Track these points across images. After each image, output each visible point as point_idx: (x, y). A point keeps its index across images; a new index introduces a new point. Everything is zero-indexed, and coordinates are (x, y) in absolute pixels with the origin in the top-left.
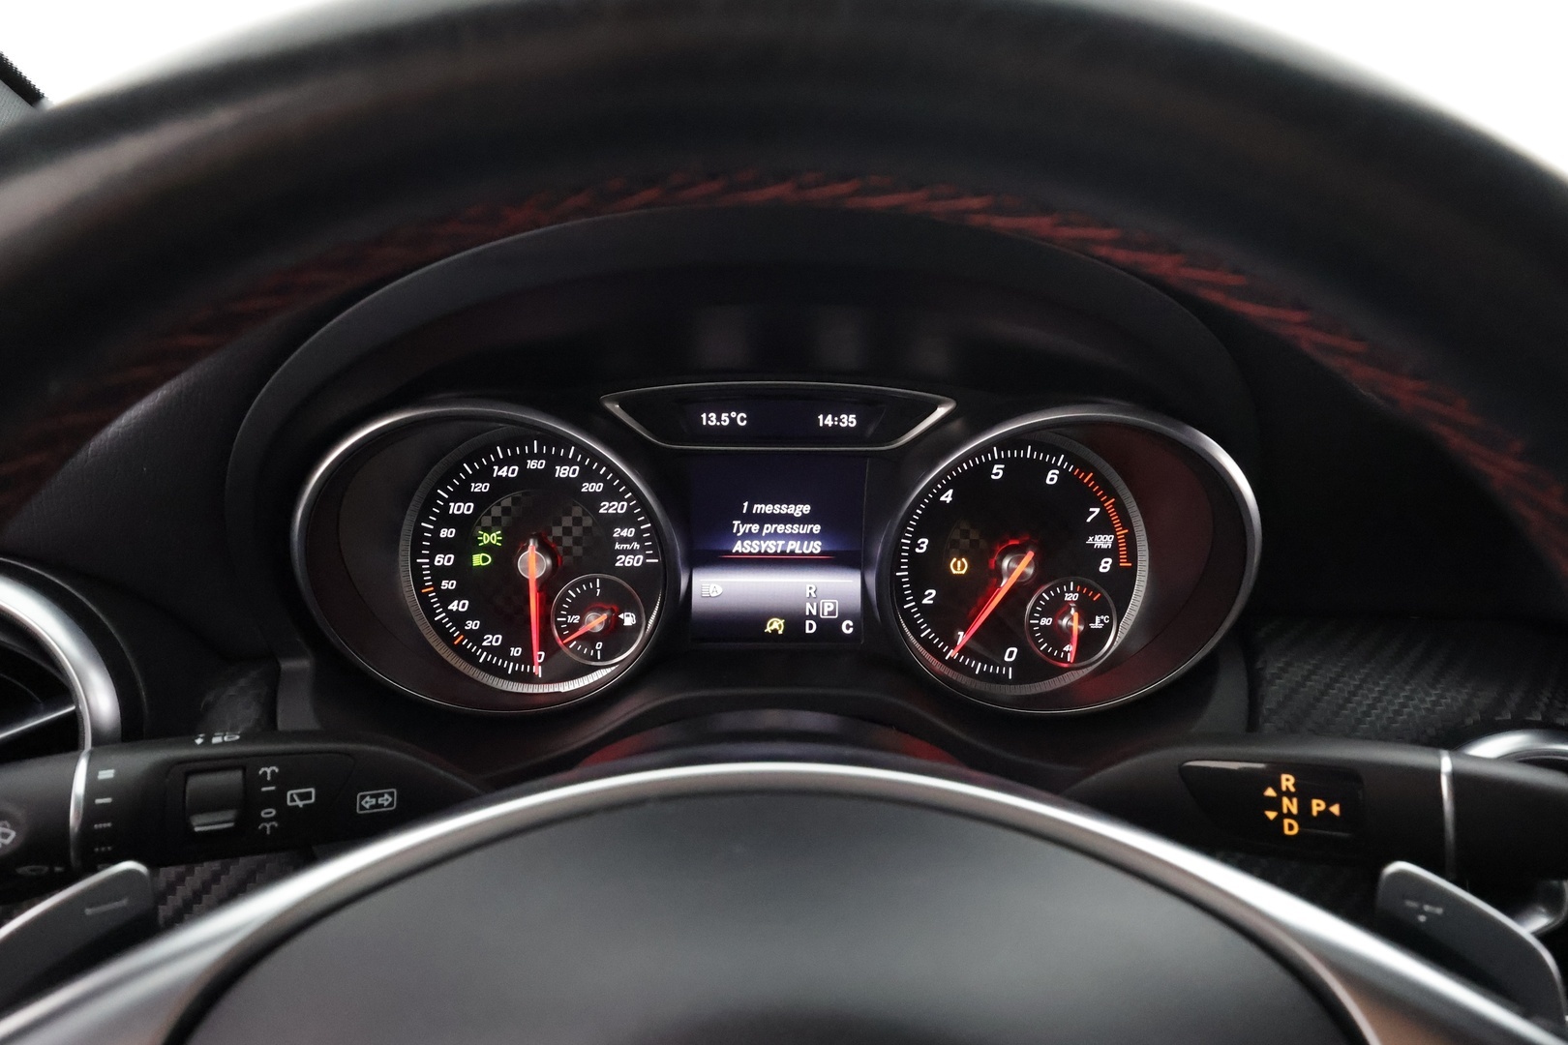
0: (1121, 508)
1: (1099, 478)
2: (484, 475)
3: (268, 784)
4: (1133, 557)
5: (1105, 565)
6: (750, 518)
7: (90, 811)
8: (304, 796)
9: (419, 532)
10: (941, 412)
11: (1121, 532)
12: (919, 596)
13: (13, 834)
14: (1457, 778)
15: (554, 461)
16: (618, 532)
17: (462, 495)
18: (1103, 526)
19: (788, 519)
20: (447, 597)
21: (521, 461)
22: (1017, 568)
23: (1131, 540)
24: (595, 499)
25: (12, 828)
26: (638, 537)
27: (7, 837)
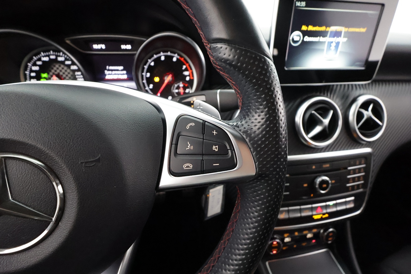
0: (190, 66)
1: (185, 59)
2: (39, 60)
4: (193, 76)
6: (109, 70)
9: (25, 74)
11: (191, 71)
12: (149, 86)
15: (57, 56)
16: (77, 73)
19: (118, 70)
22: (168, 79)
23: (192, 73)
24: (69, 65)
26: (82, 75)
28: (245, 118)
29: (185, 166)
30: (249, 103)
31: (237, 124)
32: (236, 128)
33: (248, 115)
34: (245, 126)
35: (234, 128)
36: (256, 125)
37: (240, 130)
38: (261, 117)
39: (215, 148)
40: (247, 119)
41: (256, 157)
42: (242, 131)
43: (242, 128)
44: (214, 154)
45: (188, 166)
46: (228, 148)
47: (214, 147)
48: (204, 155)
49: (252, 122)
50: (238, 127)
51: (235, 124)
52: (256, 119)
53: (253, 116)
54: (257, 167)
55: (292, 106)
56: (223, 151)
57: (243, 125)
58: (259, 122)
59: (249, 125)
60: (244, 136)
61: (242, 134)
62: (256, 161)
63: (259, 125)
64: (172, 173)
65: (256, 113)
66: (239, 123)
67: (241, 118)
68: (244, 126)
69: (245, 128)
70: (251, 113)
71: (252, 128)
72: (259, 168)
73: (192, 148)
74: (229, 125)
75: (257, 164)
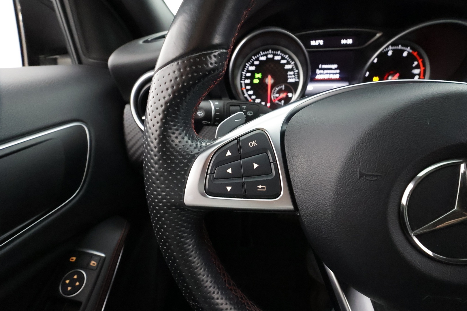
0: (423, 62)
1: (419, 54)
2: (257, 59)
3: (244, 110)
4: (424, 75)
6: (321, 69)
7: (216, 111)
8: (251, 113)
9: (242, 74)
10: (378, 35)
11: (423, 69)
13: (202, 113)
15: (275, 55)
16: (289, 73)
17: (252, 65)
18: (417, 67)
20: (247, 90)
21: (266, 55)
23: (425, 71)
24: (284, 65)
25: (202, 112)
26: (294, 74)
27: (201, 114)
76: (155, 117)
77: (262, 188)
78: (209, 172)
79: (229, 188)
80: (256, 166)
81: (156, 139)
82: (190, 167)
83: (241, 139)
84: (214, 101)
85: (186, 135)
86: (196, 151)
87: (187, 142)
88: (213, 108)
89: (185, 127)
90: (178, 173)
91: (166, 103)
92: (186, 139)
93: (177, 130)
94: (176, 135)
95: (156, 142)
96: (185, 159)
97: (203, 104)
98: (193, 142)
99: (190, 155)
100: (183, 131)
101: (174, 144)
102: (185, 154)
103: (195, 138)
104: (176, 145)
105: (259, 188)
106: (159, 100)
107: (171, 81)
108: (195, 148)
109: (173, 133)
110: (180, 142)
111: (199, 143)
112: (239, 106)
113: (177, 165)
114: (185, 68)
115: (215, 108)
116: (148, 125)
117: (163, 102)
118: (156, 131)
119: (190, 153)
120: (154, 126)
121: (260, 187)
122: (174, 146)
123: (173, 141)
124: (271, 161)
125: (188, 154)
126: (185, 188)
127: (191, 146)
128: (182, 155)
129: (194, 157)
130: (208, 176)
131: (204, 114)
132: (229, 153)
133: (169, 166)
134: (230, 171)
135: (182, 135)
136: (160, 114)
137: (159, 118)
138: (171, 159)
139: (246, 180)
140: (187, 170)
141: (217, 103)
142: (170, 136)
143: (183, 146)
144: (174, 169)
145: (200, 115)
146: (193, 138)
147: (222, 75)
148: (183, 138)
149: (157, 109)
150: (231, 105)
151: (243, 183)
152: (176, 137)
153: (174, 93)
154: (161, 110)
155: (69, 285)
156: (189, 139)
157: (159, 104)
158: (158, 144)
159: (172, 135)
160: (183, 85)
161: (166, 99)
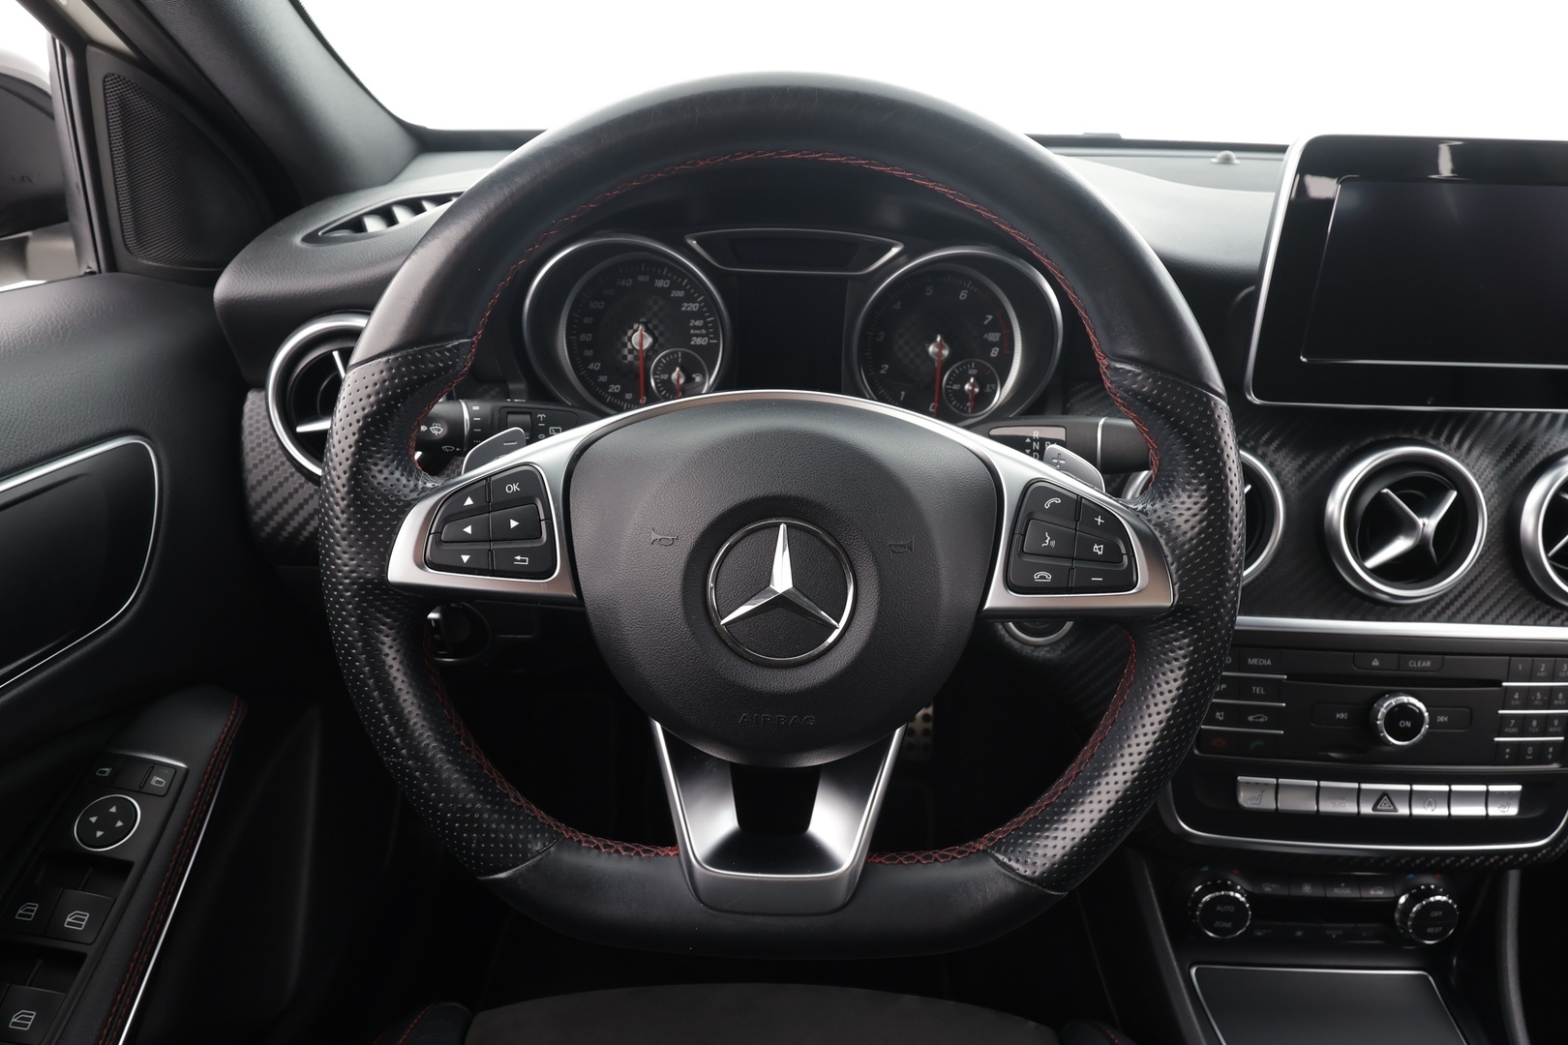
3: (541, 422)
4: (1011, 347)
5: (995, 352)
7: (473, 424)
8: (557, 430)
9: (571, 318)
10: (895, 251)
12: (878, 369)
13: (442, 429)
14: (1104, 426)
15: (654, 276)
16: (693, 323)
18: (992, 328)
21: (634, 276)
25: (441, 426)
26: (705, 326)
27: (439, 430)
28: (1162, 499)
29: (1037, 576)
30: (1173, 470)
31: (1144, 508)
32: (1142, 516)
33: (1168, 494)
34: (1161, 513)
35: (1138, 516)
36: (1181, 514)
37: (1150, 521)
38: (1193, 500)
39: (1098, 549)
40: (1166, 500)
41: (1176, 573)
42: (1153, 522)
43: (1154, 517)
44: (1095, 558)
45: (1043, 576)
46: (1124, 551)
47: (1096, 546)
48: (1076, 559)
49: (1175, 508)
50: (1146, 514)
51: (1140, 507)
52: (1183, 503)
53: (1178, 496)
54: (1176, 592)
55: (1319, 466)
56: (1113, 555)
57: (1155, 511)
58: (1189, 509)
59: (1167, 513)
60: (1157, 534)
61: (1152, 527)
62: (1175, 581)
63: (1187, 515)
64: (1010, 585)
65: (1184, 490)
66: (1149, 507)
67: (1154, 498)
68: (1158, 514)
69: (1159, 517)
70: (1173, 489)
71: (1173, 519)
72: (1180, 594)
73: (1053, 543)
74: (1128, 508)
75: (1177, 586)
76: (346, 438)
77: (521, 561)
78: (433, 531)
79: (465, 558)
80: (514, 524)
81: (345, 473)
82: (401, 521)
83: (493, 478)
84: (470, 403)
85: (397, 468)
86: (414, 495)
87: (398, 480)
88: (466, 416)
89: (396, 455)
90: (381, 529)
91: (365, 417)
92: (397, 474)
93: (382, 459)
94: (379, 467)
95: (344, 477)
96: (394, 507)
97: (441, 407)
98: (409, 481)
99: (402, 500)
100: (393, 461)
101: (375, 482)
102: (393, 499)
103: (414, 474)
104: (379, 483)
105: (517, 561)
106: (355, 412)
107: (376, 384)
108: (411, 491)
109: (376, 465)
110: (386, 479)
111: (420, 483)
112: (530, 413)
113: (379, 517)
114: (398, 368)
115: (471, 419)
116: (333, 450)
117: (360, 414)
118: (347, 459)
119: (403, 498)
120: (343, 451)
121: (518, 558)
122: (376, 484)
123: (374, 477)
124: (542, 517)
125: (400, 500)
126: (390, 556)
127: (405, 486)
128: (387, 500)
129: (409, 506)
130: (431, 536)
131: (445, 432)
132: (469, 502)
133: (365, 517)
134: (468, 530)
135: (390, 468)
136: (354, 434)
137: (352, 439)
138: (369, 506)
139: (494, 546)
140: (396, 525)
141: (476, 408)
142: (369, 469)
143: (392, 485)
144: (373, 523)
145: (436, 432)
146: (410, 474)
147: (462, 375)
148: (392, 473)
149: (351, 425)
150: (509, 413)
151: (490, 550)
152: (381, 472)
153: (378, 402)
154: (356, 427)
155: (97, 826)
156: (402, 475)
157: (353, 418)
158: (349, 480)
159: (373, 467)
160: (394, 392)
161: (366, 411)
